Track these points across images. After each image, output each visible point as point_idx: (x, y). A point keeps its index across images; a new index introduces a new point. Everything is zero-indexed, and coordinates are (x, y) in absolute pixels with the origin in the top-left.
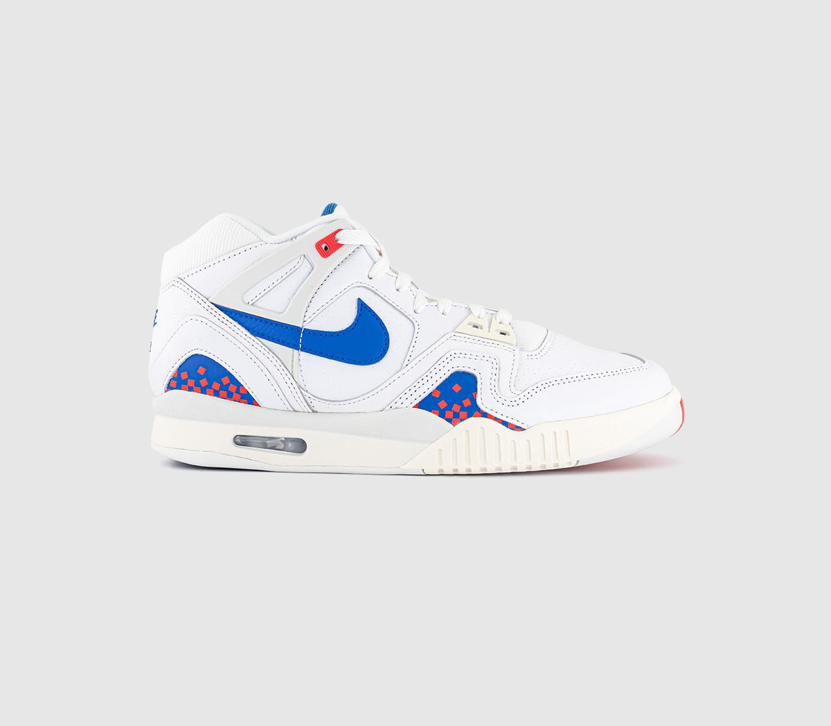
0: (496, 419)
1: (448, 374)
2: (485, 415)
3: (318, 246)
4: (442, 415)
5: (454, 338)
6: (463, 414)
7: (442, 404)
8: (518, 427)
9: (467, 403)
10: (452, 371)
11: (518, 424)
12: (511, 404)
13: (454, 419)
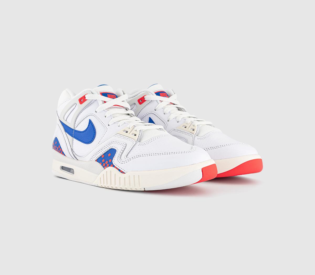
0: (116, 168)
1: (109, 149)
2: (114, 166)
4: (102, 165)
5: (116, 135)
6: (108, 165)
7: (103, 161)
8: (123, 172)
9: (110, 161)
10: (110, 148)
11: (123, 171)
12: (122, 163)
13: (105, 166)
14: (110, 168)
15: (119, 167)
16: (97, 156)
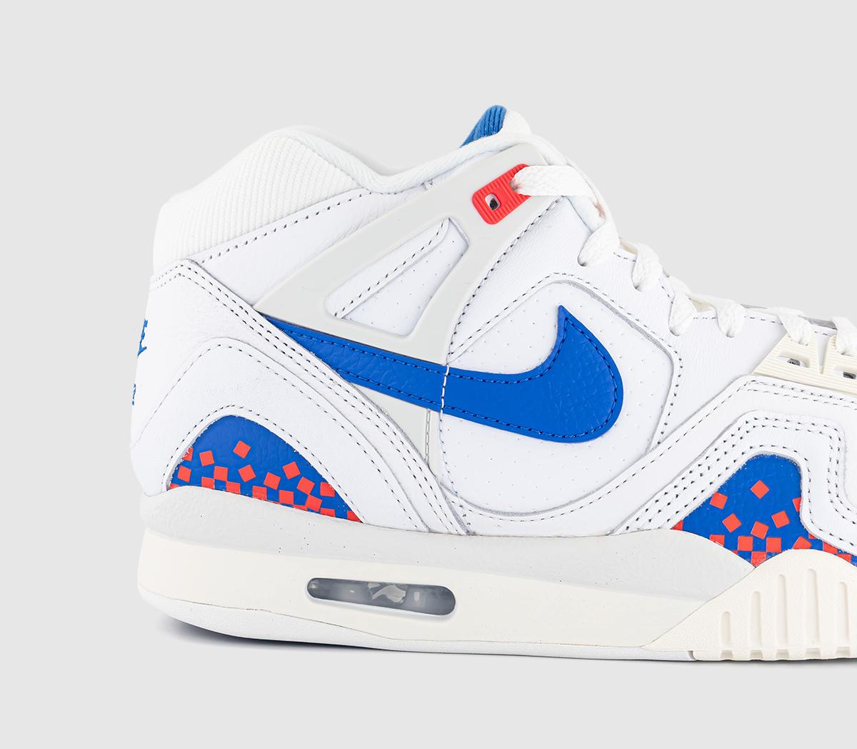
0: (839, 553)
1: (742, 461)
2: (817, 544)
3: (477, 199)
4: (730, 544)
5: (753, 386)
6: (774, 542)
7: (732, 523)
9: (780, 519)
10: (750, 454)
13: (754, 553)
14: (794, 560)
15: (838, 534)
16: (679, 504)
